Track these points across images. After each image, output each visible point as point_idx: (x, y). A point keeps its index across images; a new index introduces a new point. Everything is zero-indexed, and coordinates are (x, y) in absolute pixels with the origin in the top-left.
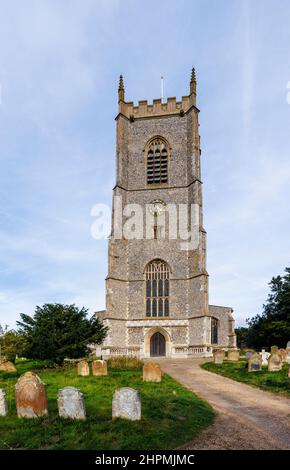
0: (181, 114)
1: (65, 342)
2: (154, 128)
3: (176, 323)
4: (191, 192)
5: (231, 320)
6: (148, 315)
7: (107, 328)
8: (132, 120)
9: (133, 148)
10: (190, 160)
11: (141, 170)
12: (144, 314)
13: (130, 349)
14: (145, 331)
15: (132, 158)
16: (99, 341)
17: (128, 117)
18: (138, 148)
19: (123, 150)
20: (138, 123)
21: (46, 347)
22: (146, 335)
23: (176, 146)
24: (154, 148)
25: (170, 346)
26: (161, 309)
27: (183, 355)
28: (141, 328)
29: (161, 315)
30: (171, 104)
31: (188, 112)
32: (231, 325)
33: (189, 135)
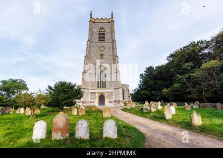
0: (109, 22)
1: (66, 99)
2: (101, 25)
3: (109, 91)
4: (113, 44)
5: (128, 90)
6: (98, 87)
7: (83, 92)
8: (94, 22)
9: (94, 30)
10: (112, 35)
11: (97, 36)
12: (97, 87)
13: (90, 102)
14: (97, 94)
15: (93, 33)
16: (80, 98)
17: (93, 22)
18: (96, 30)
19: (91, 30)
20: (96, 24)
21: (57, 101)
22: (97, 95)
23: (108, 30)
24: (101, 31)
25: (106, 100)
26: (103, 85)
27: (112, 105)
28: (95, 92)
29: (103, 87)
30: (106, 20)
31: (111, 22)
32: (129, 92)
33: (111, 28)
